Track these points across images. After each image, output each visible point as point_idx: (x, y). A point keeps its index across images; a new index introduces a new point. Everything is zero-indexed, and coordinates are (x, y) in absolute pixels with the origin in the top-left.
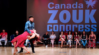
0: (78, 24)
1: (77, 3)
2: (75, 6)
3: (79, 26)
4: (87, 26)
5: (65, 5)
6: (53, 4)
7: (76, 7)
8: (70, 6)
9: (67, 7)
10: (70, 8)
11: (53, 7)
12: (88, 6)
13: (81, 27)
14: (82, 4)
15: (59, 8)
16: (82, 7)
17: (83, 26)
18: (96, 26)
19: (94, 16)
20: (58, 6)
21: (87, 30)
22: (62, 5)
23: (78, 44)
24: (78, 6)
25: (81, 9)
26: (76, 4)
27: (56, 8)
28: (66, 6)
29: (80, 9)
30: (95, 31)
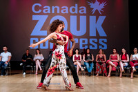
0: (79, 38)
1: (76, 5)
2: (74, 10)
3: (81, 40)
4: (93, 41)
5: (58, 8)
6: (40, 5)
7: (76, 12)
8: (66, 9)
9: (62, 12)
10: (67, 12)
11: (40, 11)
12: (94, 11)
13: (84, 41)
14: (85, 8)
15: (49, 12)
16: (85, 12)
17: (86, 40)
18: (105, 40)
19: (103, 26)
20: (47, 9)
21: (93, 46)
22: (53, 8)
23: (80, 69)
24: (79, 10)
25: (84, 14)
26: (76, 8)
27: (44, 11)
28: (61, 9)
29: (82, 15)
30: (105, 48)
